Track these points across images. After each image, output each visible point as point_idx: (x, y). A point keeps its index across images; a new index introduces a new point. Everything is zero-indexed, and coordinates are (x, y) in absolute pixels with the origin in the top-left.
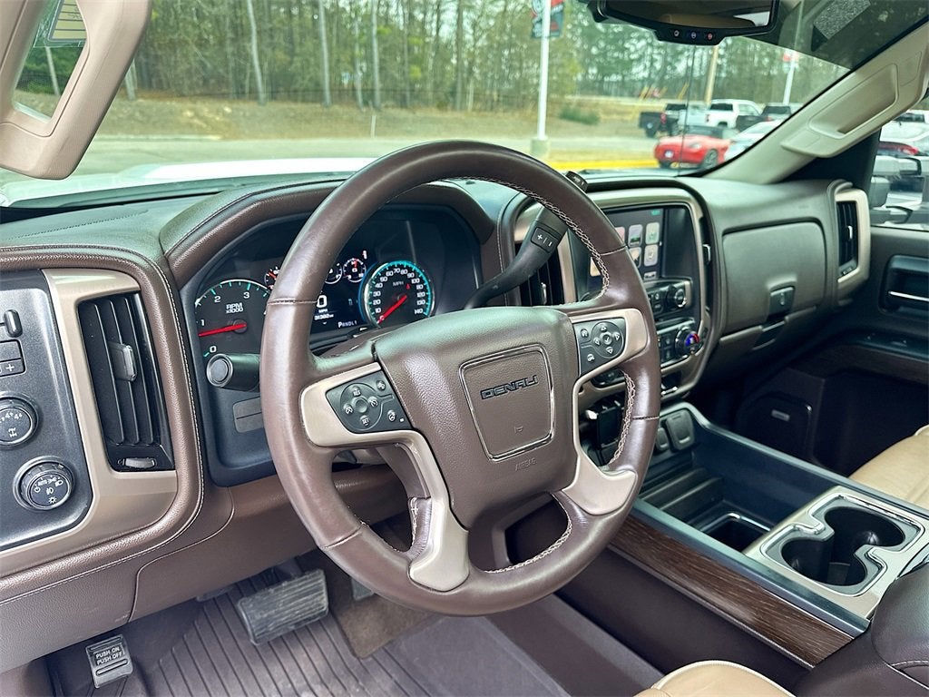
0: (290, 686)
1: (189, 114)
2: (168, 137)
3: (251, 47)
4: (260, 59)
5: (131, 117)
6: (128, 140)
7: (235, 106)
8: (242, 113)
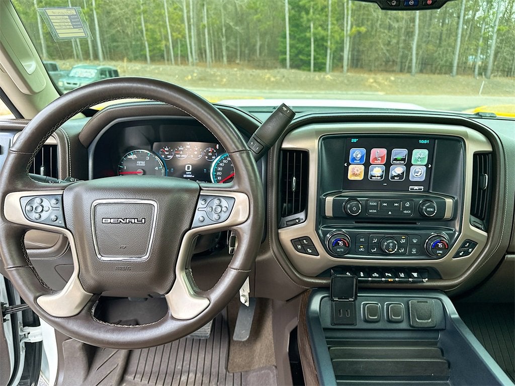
0: (188, 366)
1: (371, 80)
2: (357, 93)
3: (413, 44)
4: (417, 50)
5: (342, 82)
6: (337, 94)
7: (397, 76)
8: (399, 80)
